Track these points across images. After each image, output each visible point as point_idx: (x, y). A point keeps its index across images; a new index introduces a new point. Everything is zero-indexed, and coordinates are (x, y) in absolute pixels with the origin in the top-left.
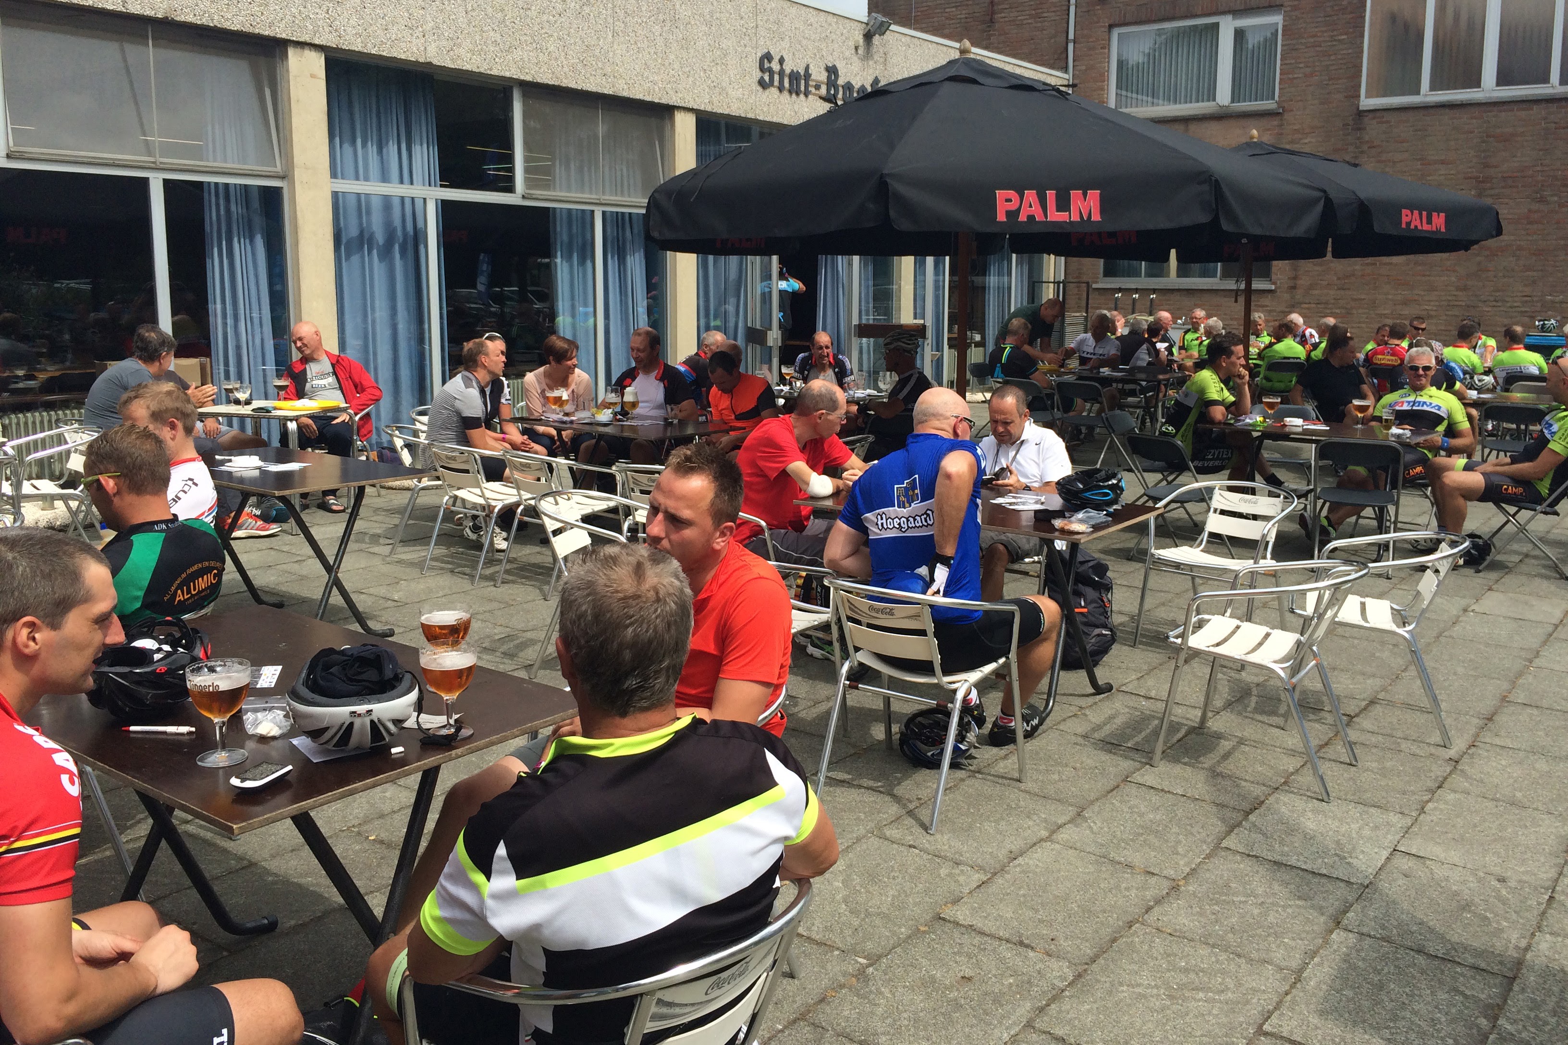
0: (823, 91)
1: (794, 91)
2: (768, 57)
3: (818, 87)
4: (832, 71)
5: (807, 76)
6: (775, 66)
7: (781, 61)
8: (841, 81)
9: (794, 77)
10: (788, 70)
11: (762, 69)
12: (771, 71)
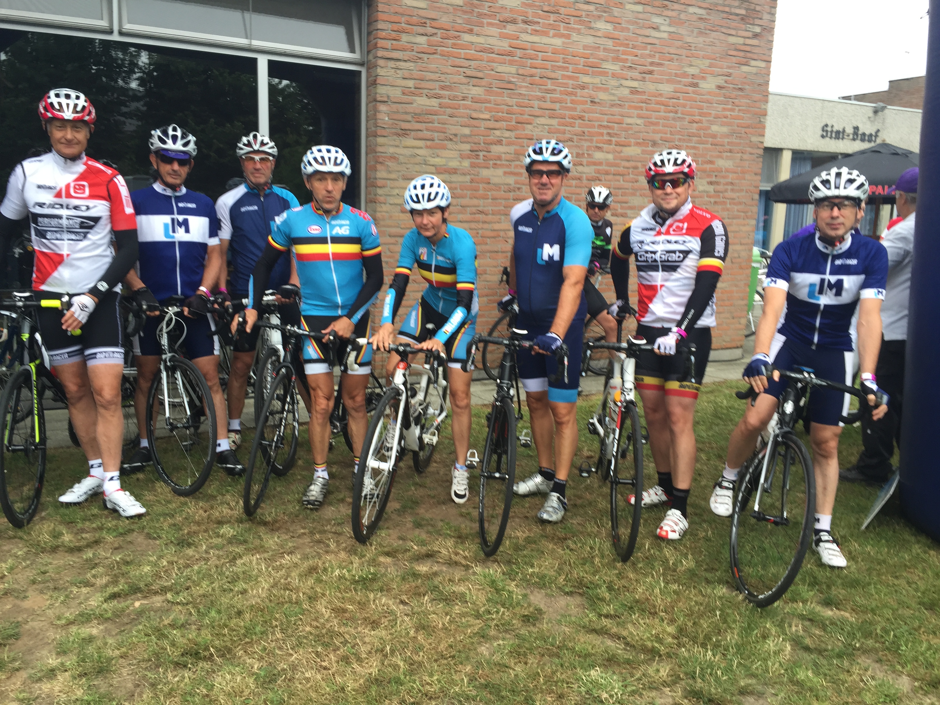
0: (851, 137)
1: (837, 138)
2: (827, 126)
3: (848, 136)
4: (856, 128)
5: (844, 131)
6: (829, 129)
7: (832, 126)
8: (860, 132)
9: (838, 132)
10: (835, 130)
11: (823, 130)
12: (827, 131)
